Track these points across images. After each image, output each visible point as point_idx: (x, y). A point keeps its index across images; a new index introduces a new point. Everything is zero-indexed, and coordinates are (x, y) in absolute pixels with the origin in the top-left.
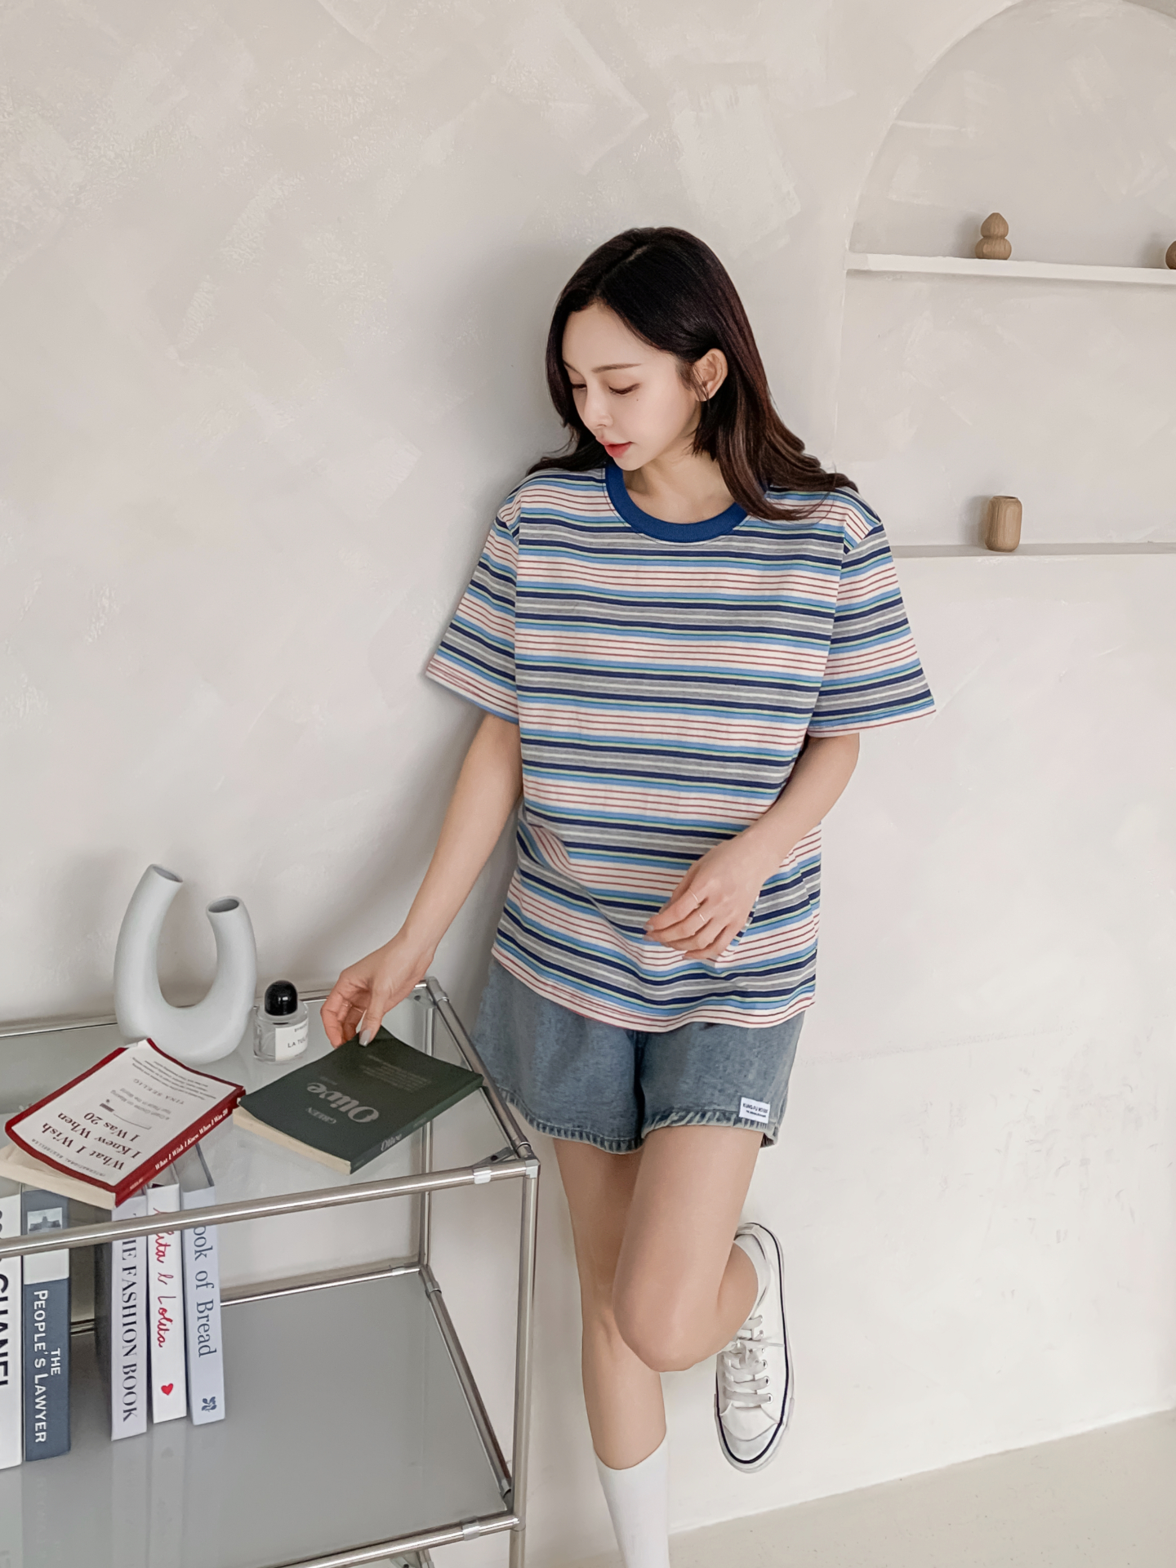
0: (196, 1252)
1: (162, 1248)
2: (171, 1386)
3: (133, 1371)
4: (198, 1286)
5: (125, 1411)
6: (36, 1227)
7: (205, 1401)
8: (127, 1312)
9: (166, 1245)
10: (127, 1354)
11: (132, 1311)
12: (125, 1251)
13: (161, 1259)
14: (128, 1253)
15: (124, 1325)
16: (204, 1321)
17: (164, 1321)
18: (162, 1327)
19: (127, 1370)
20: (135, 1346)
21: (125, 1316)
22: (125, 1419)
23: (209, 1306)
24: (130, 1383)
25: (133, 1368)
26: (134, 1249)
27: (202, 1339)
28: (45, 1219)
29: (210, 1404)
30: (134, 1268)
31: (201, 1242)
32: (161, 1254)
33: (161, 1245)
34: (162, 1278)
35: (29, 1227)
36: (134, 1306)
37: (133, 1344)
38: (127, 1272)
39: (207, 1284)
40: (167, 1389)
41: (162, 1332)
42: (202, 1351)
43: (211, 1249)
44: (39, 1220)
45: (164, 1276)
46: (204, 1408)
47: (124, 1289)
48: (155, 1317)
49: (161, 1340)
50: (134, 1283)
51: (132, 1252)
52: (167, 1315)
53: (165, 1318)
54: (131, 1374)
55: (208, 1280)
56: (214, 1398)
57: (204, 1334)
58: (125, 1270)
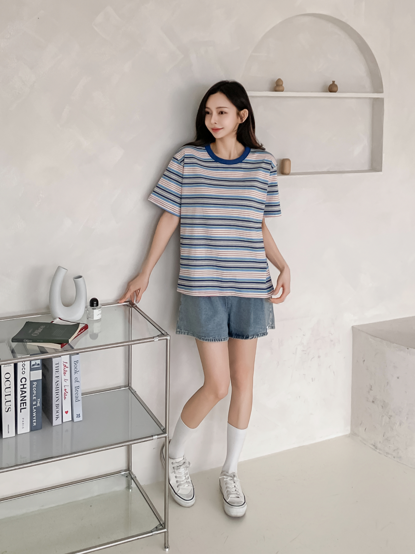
0: (75, 372)
1: (65, 372)
2: (68, 411)
3: (58, 406)
4: (75, 382)
5: (56, 418)
6: (33, 365)
7: (77, 415)
8: (57, 389)
9: (66, 371)
10: (57, 401)
11: (58, 389)
12: (56, 372)
13: (65, 375)
14: (57, 372)
15: (56, 393)
16: (77, 392)
17: (66, 393)
18: (65, 394)
19: (57, 406)
20: (59, 399)
21: (56, 390)
22: (56, 420)
23: (78, 388)
24: (57, 409)
25: (58, 405)
26: (58, 371)
27: (76, 397)
28: (36, 363)
29: (78, 416)
30: (58, 376)
31: (77, 369)
32: (65, 373)
33: (65, 371)
34: (65, 380)
35: (32, 365)
36: (58, 387)
37: (58, 398)
38: (57, 378)
39: (77, 381)
40: (67, 412)
41: (65, 396)
42: (77, 400)
43: (79, 371)
44: (35, 363)
45: (66, 380)
46: (77, 417)
47: (56, 383)
48: (63, 391)
49: (65, 398)
50: (58, 381)
51: (58, 372)
52: (66, 391)
53: (66, 392)
54: (58, 407)
55: (78, 380)
56: (79, 414)
57: (77, 396)
58: (56, 377)
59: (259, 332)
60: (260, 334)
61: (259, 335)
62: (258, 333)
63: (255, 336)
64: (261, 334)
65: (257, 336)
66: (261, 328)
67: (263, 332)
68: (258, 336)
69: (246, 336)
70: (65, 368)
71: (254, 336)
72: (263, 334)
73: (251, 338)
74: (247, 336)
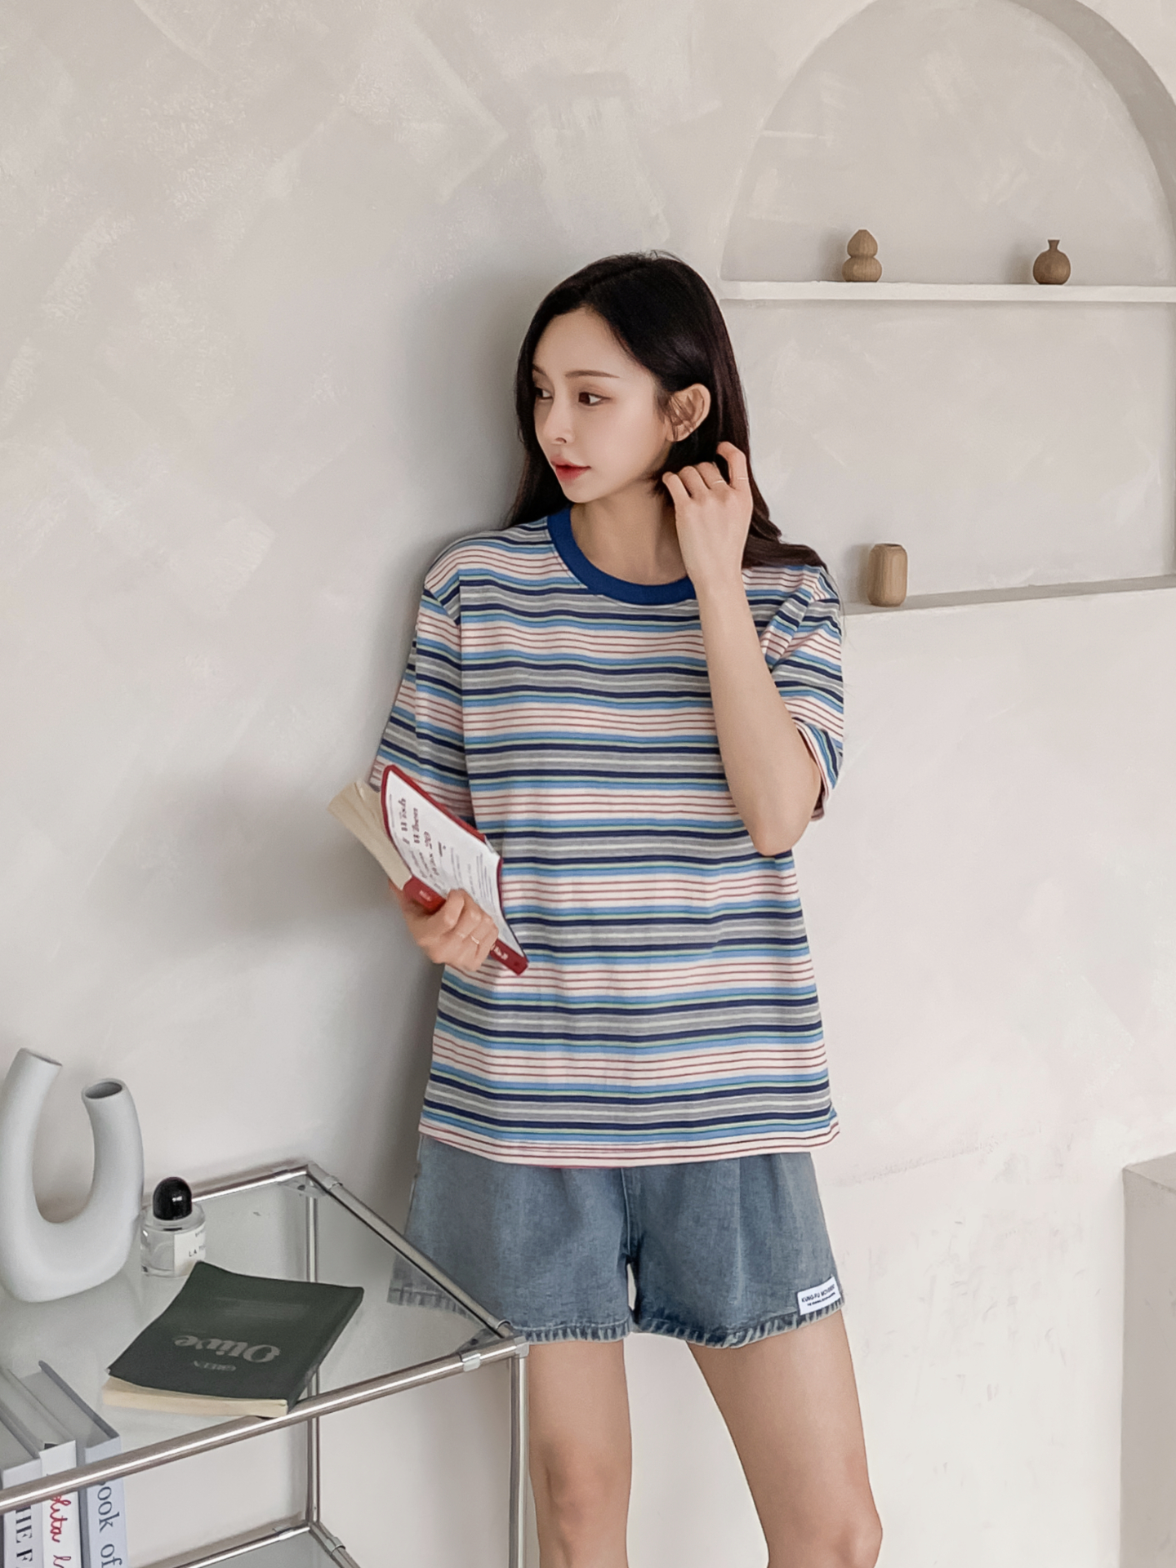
0: (101, 1521)
1: (57, 1524)
4: (104, 1564)
9: (62, 1520)
12: (19, 1531)
13: (57, 1537)
14: (22, 1533)
26: (29, 1528)
30: (30, 1551)
31: (106, 1508)
32: (56, 1531)
33: (56, 1520)
34: (59, 1562)
38: (22, 1557)
39: (114, 1560)
43: (118, 1515)
45: (61, 1558)
55: (115, 1555)
58: (19, 1555)
59: (765, 1312)
60: (772, 1320)
61: (768, 1326)
62: (762, 1319)
63: (751, 1332)
64: (776, 1322)
65: (758, 1333)
66: (772, 1295)
67: (779, 1313)
68: (762, 1330)
69: (714, 1331)
70: (58, 1506)
71: (746, 1331)
72: (783, 1319)
73: (735, 1341)
74: (718, 1333)
